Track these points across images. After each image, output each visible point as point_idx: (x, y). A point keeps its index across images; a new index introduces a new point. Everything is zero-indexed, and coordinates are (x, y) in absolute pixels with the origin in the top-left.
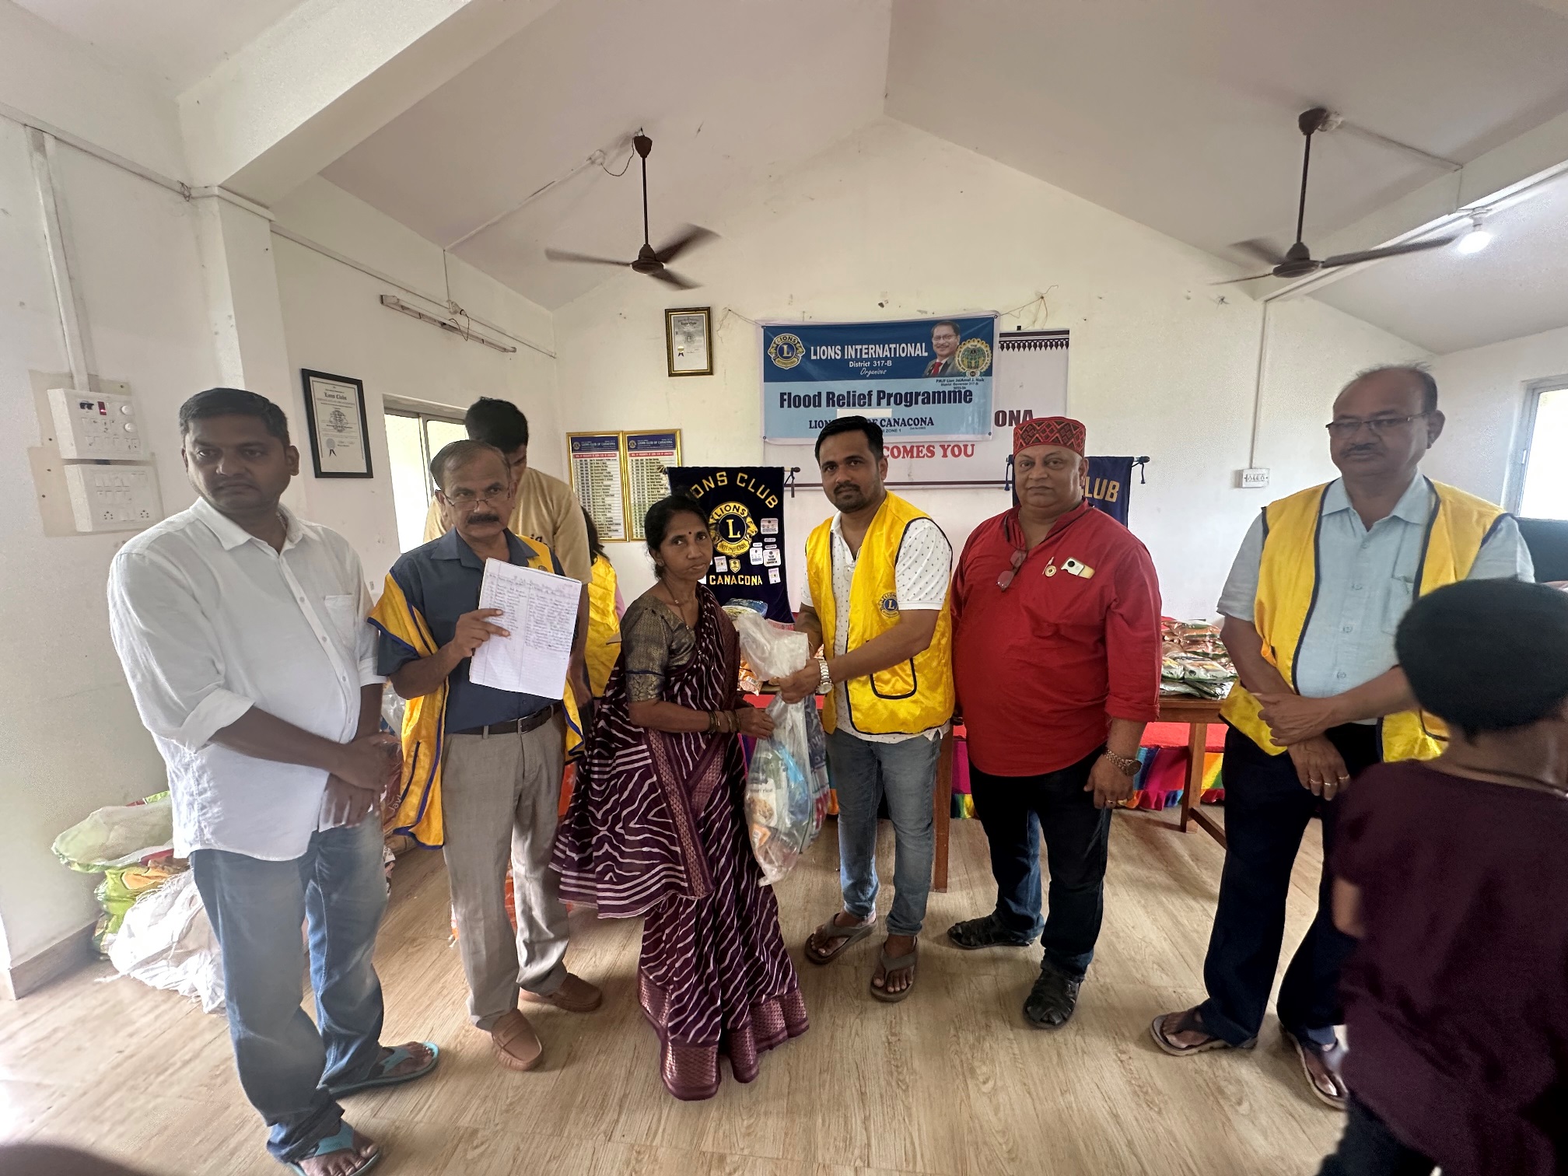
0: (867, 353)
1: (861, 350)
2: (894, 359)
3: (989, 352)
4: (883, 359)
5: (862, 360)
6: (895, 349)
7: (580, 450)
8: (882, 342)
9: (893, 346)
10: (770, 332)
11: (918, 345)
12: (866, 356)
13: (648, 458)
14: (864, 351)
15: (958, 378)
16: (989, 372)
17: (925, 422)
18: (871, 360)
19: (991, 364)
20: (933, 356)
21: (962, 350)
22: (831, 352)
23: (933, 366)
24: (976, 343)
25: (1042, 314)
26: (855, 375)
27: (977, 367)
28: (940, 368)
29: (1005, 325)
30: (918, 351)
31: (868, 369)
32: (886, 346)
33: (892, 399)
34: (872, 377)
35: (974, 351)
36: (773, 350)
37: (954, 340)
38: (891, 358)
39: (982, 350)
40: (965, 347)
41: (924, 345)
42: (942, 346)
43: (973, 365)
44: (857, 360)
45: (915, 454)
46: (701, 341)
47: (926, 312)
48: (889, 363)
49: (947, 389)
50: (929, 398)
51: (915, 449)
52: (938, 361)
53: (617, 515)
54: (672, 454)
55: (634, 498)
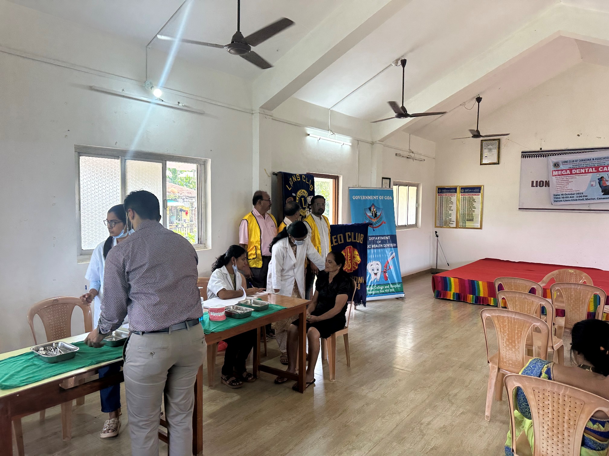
7: (441, 193)
13: (469, 196)
46: (495, 152)
47: (601, 138)
53: (454, 218)
54: (479, 195)
55: (461, 211)
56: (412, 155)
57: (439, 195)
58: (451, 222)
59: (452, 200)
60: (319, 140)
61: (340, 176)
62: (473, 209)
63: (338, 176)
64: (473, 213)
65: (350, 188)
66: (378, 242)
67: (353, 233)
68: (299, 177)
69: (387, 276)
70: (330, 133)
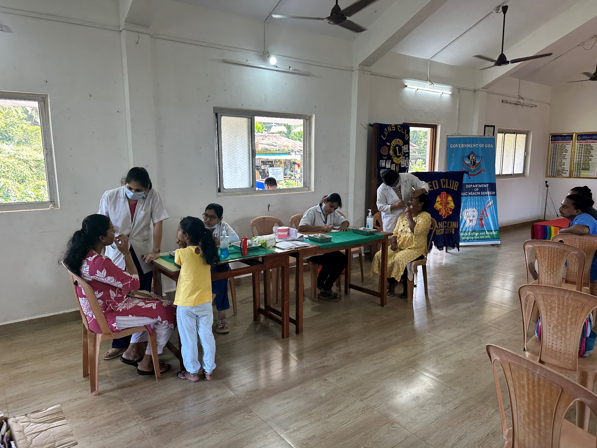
13: (586, 144)
53: (567, 167)
55: (576, 160)
56: (521, 101)
57: (552, 143)
58: (564, 172)
59: (566, 148)
60: (417, 90)
61: (438, 125)
62: (590, 158)
63: (436, 125)
64: (590, 162)
65: (448, 137)
66: (476, 190)
67: (447, 180)
68: (394, 127)
69: (483, 223)
70: (428, 83)
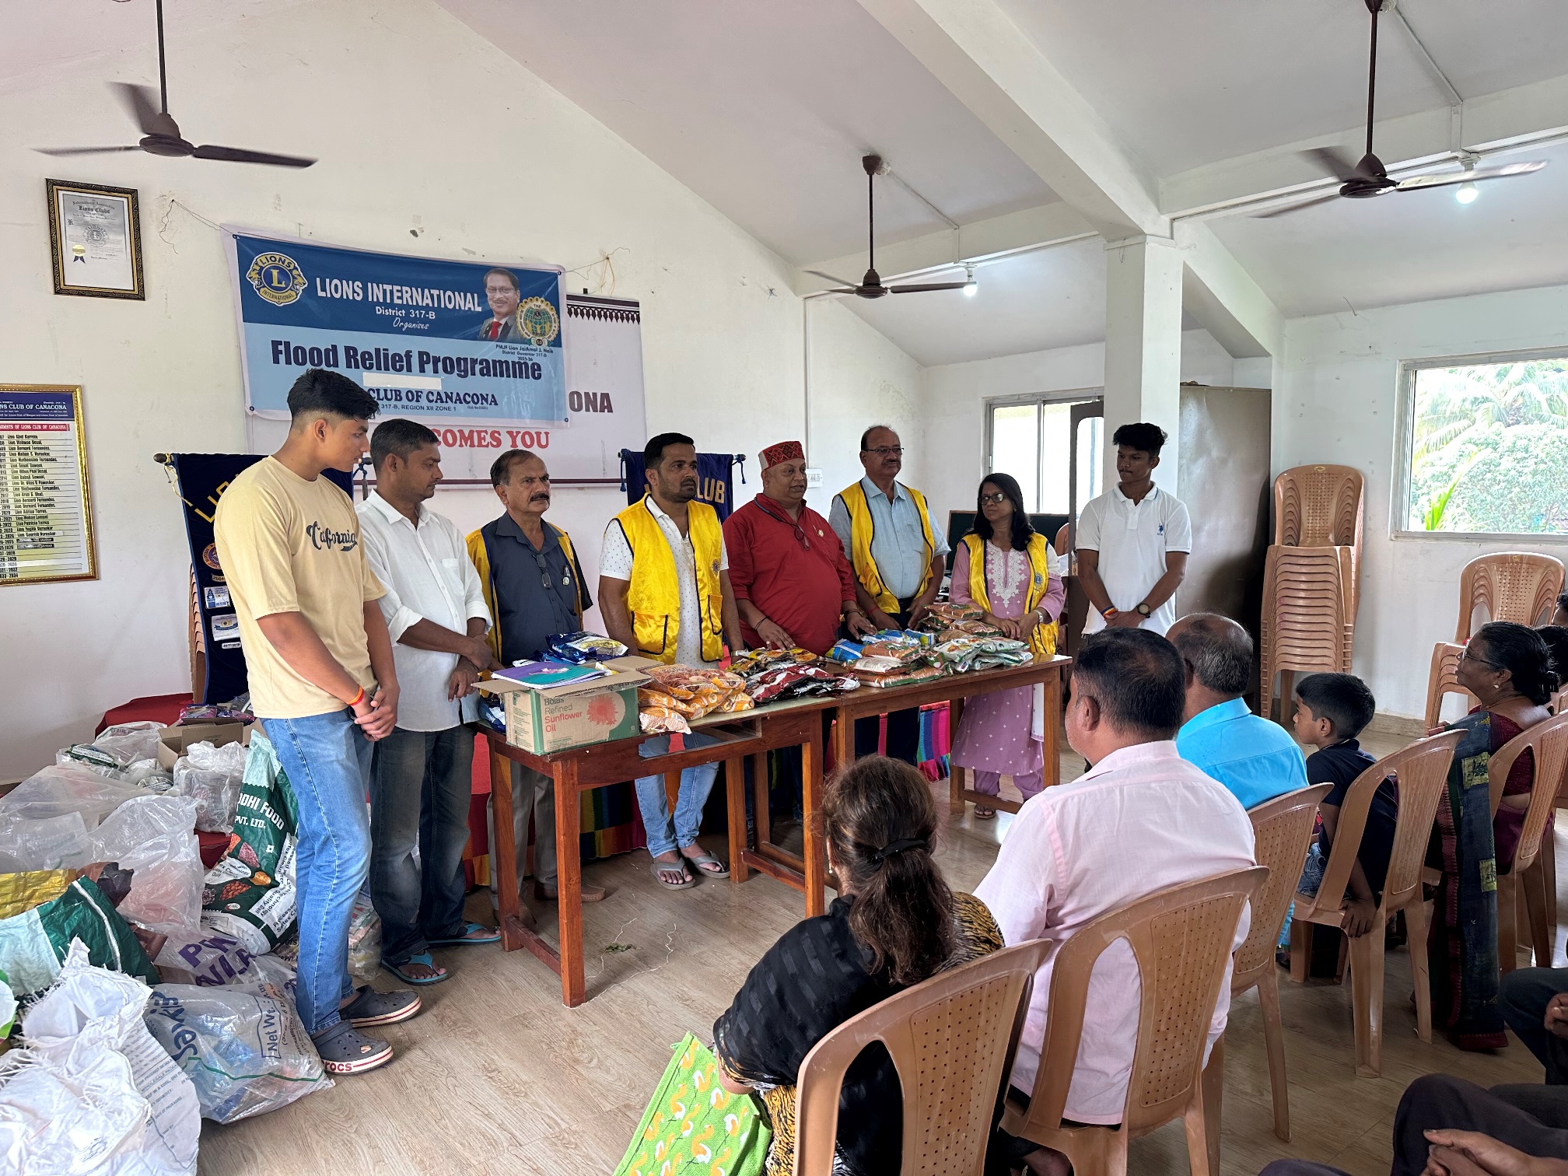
0: (401, 298)
1: (392, 292)
2: (438, 310)
3: (556, 316)
4: (422, 308)
5: (392, 306)
6: (439, 296)
8: (422, 285)
9: (435, 292)
10: (248, 247)
11: (469, 295)
12: (400, 302)
13: (14, 433)
14: (396, 294)
15: (523, 346)
16: (557, 342)
17: (486, 400)
18: (407, 307)
19: (559, 331)
20: (489, 313)
21: (525, 310)
22: (350, 290)
23: (491, 326)
24: (539, 303)
25: (609, 279)
26: (385, 326)
27: (543, 334)
28: (500, 330)
29: (571, 285)
30: (467, 303)
31: (404, 320)
32: (426, 291)
33: (440, 365)
34: (410, 332)
35: (538, 313)
36: (254, 275)
37: (512, 295)
38: (433, 309)
39: (547, 313)
40: (527, 307)
41: (476, 295)
42: (499, 301)
43: (539, 332)
44: (385, 305)
45: (476, 443)
46: (119, 244)
47: (474, 253)
48: (432, 315)
49: (511, 358)
50: (490, 368)
51: (475, 434)
52: (495, 320)
54: (66, 429)
62: (47, 494)
64: (49, 510)
